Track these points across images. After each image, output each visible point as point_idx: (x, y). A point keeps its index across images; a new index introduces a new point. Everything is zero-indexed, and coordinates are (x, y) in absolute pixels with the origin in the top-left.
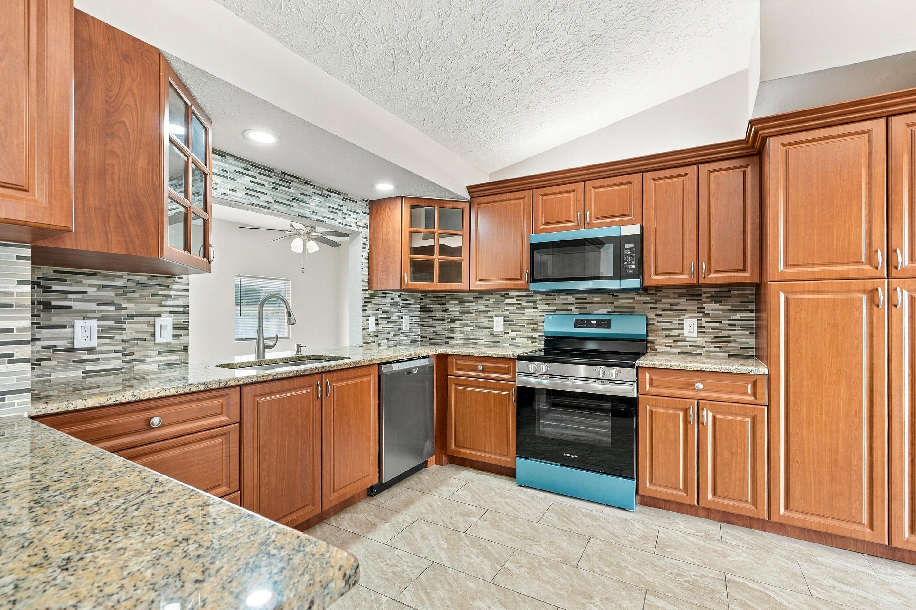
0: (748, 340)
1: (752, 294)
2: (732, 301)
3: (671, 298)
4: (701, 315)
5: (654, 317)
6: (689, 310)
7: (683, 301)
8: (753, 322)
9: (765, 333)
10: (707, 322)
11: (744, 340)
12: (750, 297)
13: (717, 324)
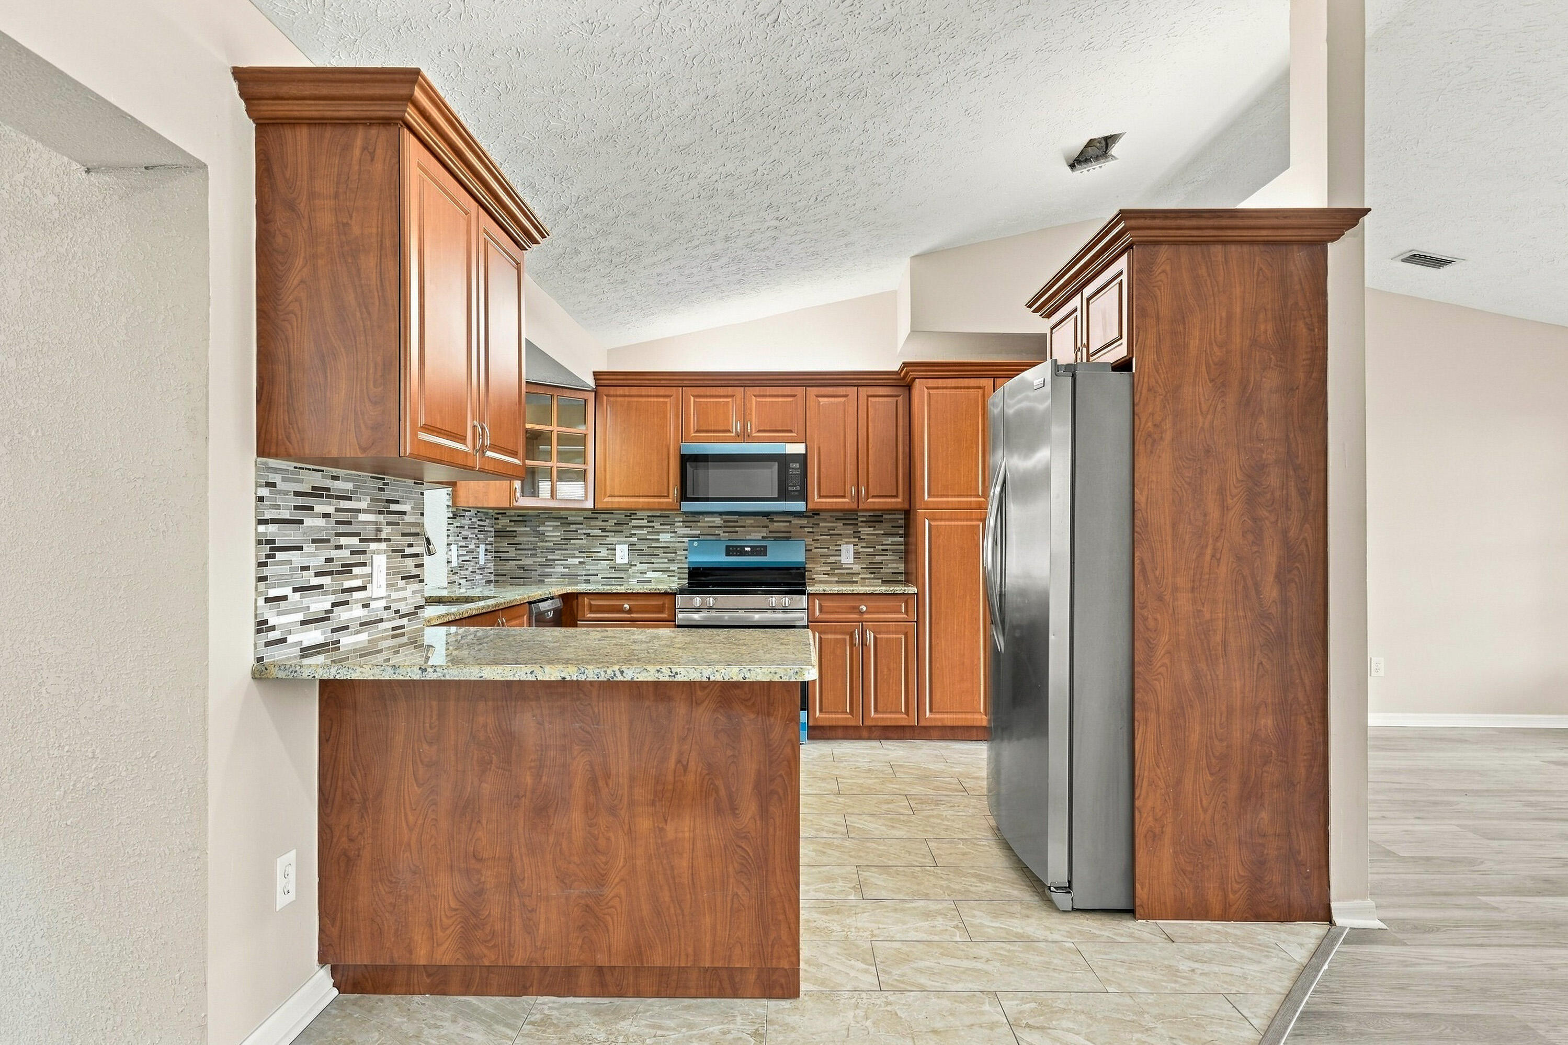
0: (898, 566)
1: (902, 519)
2: (884, 525)
3: (828, 522)
4: (857, 540)
5: (812, 543)
6: (846, 534)
7: (840, 524)
8: (903, 547)
9: (913, 557)
10: (862, 547)
11: (895, 565)
12: (900, 521)
13: (872, 550)
